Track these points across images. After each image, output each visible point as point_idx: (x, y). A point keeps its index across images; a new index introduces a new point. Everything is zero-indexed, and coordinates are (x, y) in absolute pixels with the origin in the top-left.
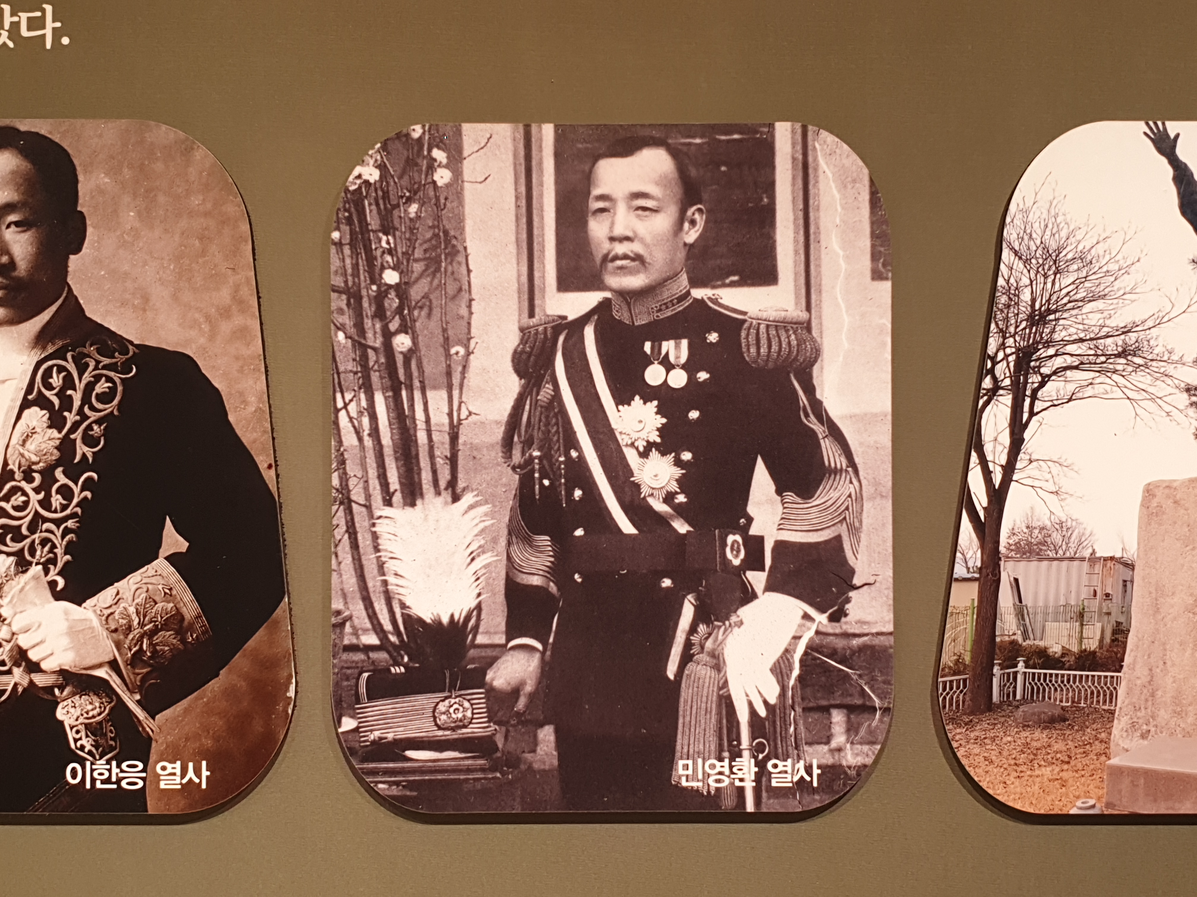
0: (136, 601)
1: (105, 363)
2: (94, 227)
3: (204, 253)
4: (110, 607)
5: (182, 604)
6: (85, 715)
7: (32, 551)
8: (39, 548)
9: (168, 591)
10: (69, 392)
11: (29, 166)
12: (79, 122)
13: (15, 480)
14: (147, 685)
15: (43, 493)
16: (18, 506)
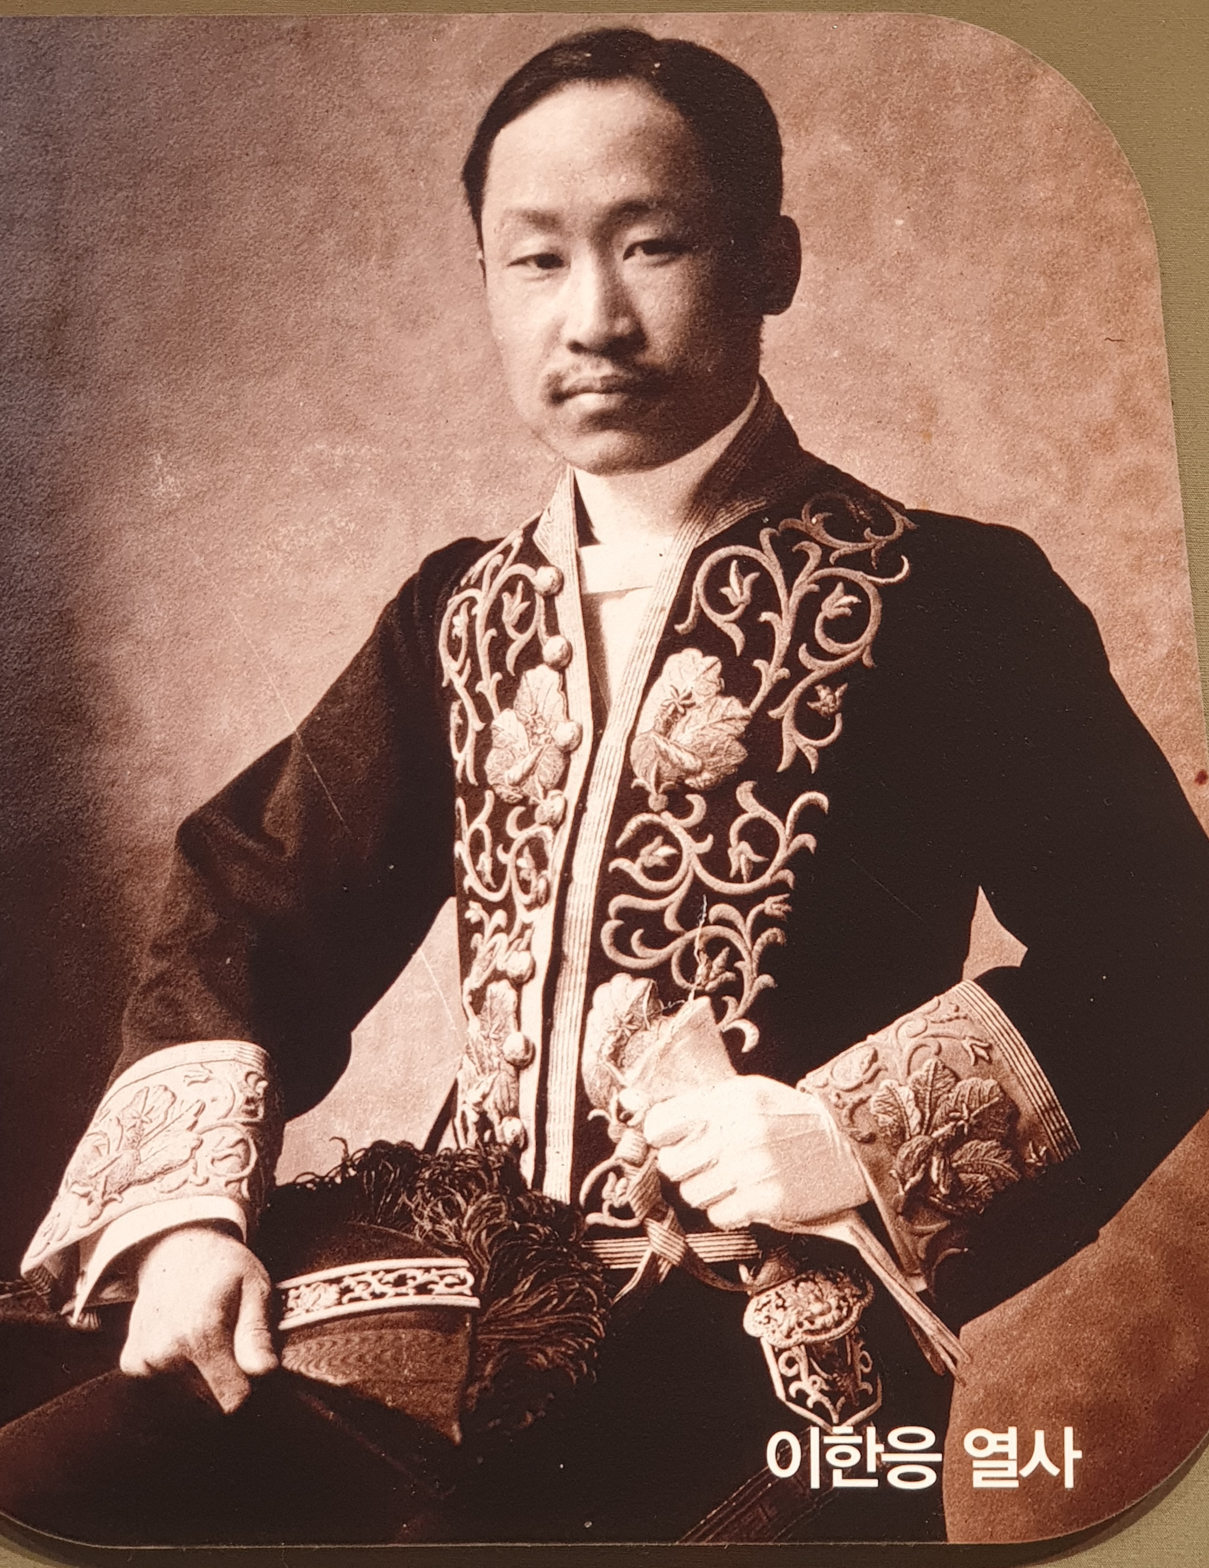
0: (915, 1074)
1: (842, 551)
2: (817, 254)
3: (1056, 306)
4: (858, 1087)
5: (1014, 1082)
6: (807, 1325)
7: (688, 967)
8: (702, 959)
9: (982, 1053)
10: (765, 616)
11: (676, 117)
12: (780, 19)
13: (649, 811)
14: (941, 1258)
15: (710, 838)
16: (656, 867)
